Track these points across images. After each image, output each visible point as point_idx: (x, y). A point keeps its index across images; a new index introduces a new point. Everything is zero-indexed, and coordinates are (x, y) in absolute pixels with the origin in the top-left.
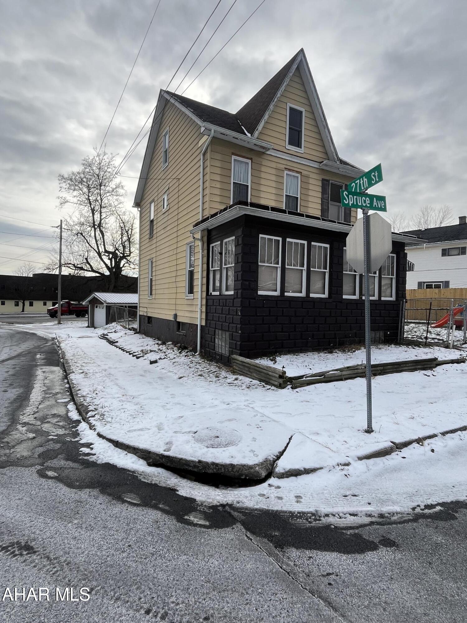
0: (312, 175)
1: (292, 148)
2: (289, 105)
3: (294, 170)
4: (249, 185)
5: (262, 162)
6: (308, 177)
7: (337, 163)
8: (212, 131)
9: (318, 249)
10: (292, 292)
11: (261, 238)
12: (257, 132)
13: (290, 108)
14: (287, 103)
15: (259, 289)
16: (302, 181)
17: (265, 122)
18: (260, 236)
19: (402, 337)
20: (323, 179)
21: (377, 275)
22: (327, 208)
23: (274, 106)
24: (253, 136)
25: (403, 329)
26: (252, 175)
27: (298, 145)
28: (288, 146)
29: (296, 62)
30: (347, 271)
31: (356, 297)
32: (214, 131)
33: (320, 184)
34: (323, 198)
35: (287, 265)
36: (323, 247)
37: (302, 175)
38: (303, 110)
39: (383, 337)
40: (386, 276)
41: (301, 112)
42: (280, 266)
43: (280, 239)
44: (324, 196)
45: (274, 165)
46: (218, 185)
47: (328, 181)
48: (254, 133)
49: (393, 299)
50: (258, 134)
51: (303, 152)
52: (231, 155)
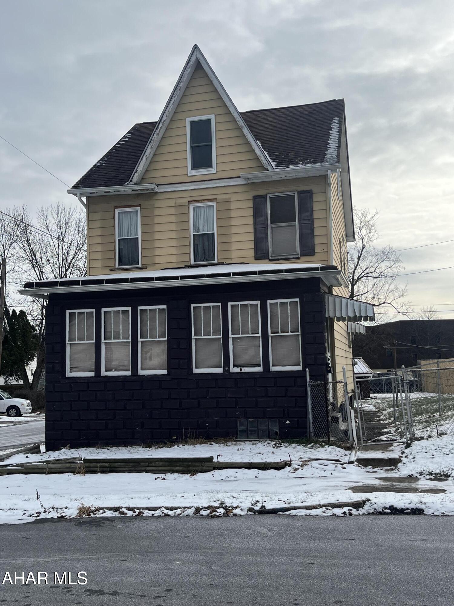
0: (234, 197)
1: (196, 172)
2: (189, 120)
3: (204, 200)
4: (139, 237)
5: (154, 205)
6: (229, 201)
7: (268, 170)
8: (78, 195)
9: (149, 314)
10: (115, 371)
11: (70, 313)
12: (136, 174)
13: (191, 123)
14: (186, 119)
15: (71, 371)
16: (217, 210)
17: (147, 159)
18: (68, 312)
19: (312, 430)
20: (254, 197)
21: (260, 334)
22: (264, 236)
23: (158, 134)
24: (131, 181)
25: (311, 417)
26: (141, 225)
27: (209, 165)
28: (190, 173)
29: (188, 66)
30: (201, 335)
31: (220, 370)
32: (81, 194)
33: (250, 204)
34: (255, 224)
35: (105, 339)
36: (157, 310)
37: (217, 202)
38: (212, 117)
39: (278, 428)
40: (280, 334)
41: (209, 121)
42: (94, 341)
43: (93, 310)
44: (258, 220)
45: (172, 203)
46: (99, 248)
47: (264, 197)
48: (133, 177)
49: (299, 368)
50: (139, 176)
51: (215, 172)
52: (113, 210)
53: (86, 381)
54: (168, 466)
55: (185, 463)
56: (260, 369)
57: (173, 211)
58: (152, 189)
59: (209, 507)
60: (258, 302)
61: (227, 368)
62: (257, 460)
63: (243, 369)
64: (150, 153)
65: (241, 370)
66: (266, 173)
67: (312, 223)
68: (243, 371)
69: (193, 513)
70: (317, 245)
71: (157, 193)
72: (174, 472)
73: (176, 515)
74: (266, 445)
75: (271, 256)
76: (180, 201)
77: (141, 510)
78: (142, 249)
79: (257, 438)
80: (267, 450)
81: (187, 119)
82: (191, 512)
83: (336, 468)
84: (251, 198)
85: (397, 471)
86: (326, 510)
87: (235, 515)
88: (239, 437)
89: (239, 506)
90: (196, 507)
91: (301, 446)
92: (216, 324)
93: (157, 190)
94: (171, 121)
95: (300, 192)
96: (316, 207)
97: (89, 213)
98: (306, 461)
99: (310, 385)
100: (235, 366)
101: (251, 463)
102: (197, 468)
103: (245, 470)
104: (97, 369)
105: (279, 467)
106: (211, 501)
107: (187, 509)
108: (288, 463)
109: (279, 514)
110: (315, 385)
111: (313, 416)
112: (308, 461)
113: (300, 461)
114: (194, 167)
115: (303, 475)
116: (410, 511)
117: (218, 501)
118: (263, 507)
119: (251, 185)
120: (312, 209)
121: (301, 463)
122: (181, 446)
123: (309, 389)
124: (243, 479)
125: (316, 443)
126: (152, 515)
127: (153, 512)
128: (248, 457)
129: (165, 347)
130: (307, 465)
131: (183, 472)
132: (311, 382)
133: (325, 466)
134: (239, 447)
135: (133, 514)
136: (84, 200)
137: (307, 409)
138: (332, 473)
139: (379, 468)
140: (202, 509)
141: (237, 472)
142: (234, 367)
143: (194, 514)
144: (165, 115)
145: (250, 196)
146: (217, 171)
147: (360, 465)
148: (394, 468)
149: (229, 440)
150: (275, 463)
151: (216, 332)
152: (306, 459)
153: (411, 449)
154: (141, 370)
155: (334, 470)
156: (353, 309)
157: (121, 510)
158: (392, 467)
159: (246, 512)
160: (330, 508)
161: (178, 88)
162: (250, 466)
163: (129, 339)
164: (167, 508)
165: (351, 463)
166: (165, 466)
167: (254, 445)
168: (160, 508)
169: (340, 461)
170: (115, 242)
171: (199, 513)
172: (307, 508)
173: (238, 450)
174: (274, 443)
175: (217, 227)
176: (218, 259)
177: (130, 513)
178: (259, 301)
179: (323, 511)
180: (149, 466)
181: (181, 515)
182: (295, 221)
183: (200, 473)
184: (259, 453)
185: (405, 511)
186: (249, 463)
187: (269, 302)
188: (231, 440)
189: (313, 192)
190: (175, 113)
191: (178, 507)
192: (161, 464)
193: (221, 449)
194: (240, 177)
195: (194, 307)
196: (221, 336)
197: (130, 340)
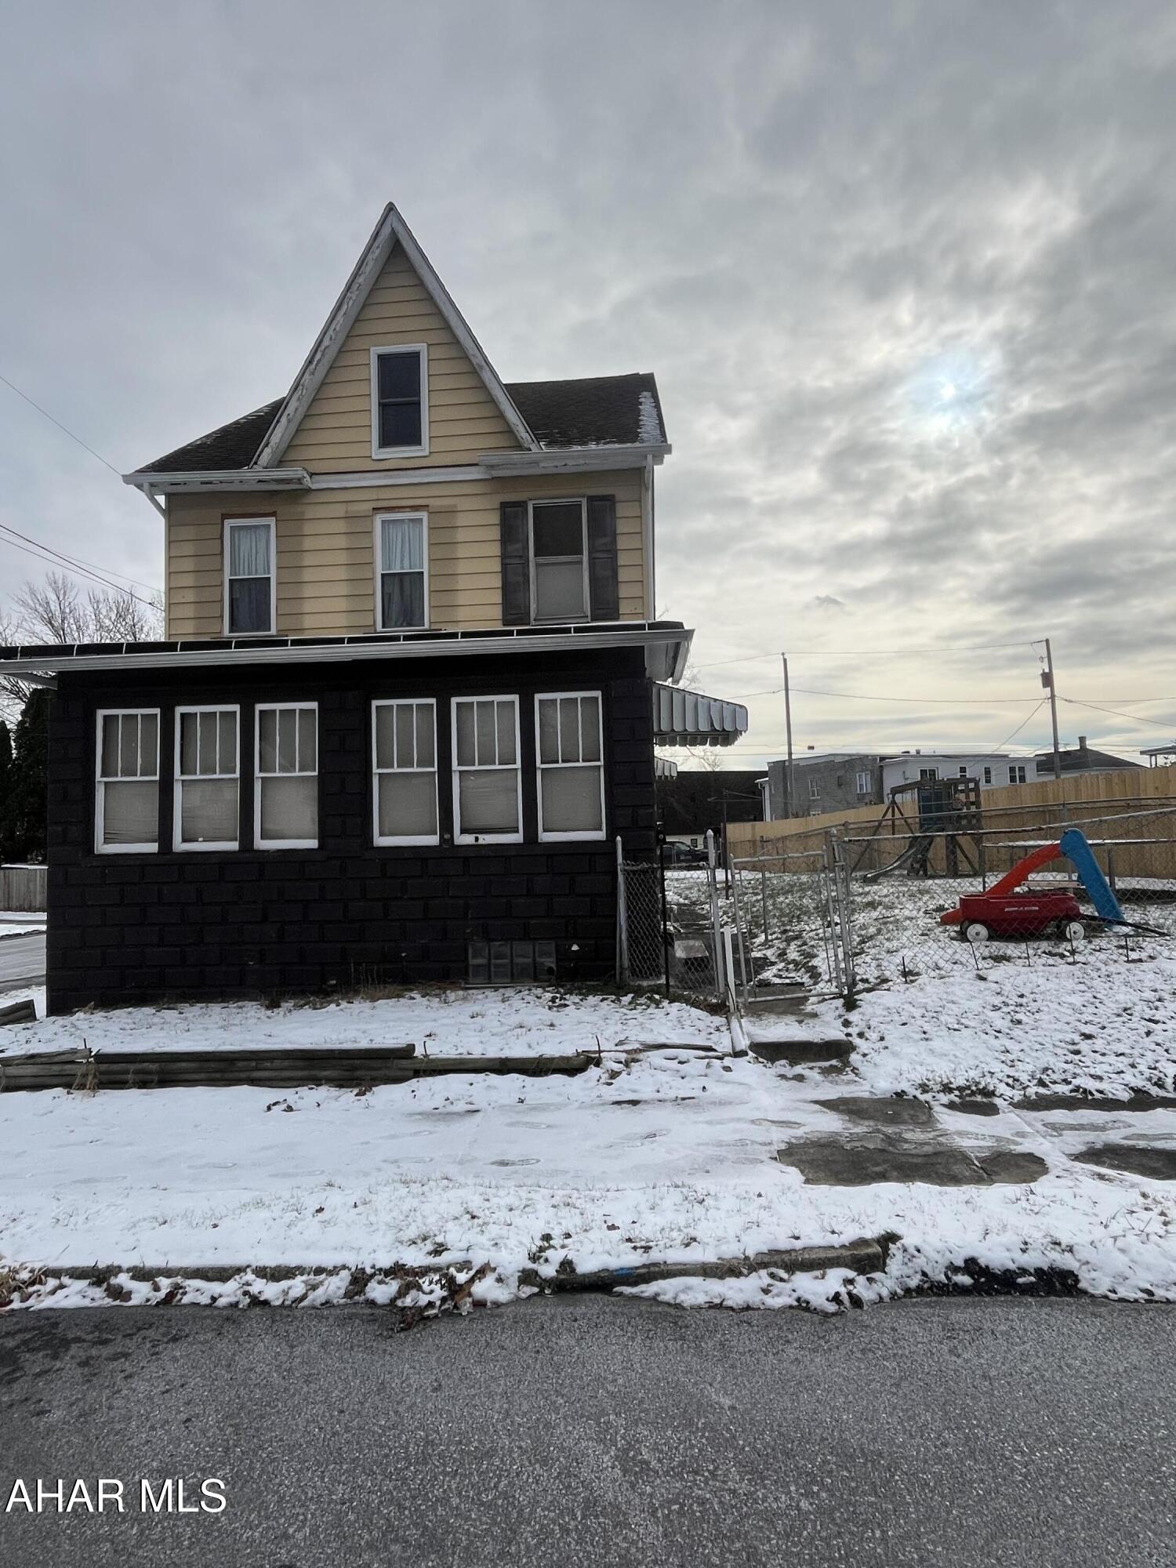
1: (389, 453)
2: (376, 351)
3: (403, 507)
4: (273, 575)
5: (303, 513)
7: (530, 450)
8: (146, 486)
9: (280, 720)
10: (204, 841)
11: (106, 717)
12: (268, 450)
13: (381, 357)
14: (369, 350)
15: (107, 841)
16: (430, 529)
17: (289, 421)
18: (101, 713)
19: (626, 963)
20: (502, 503)
21: (518, 765)
22: (521, 579)
23: (313, 374)
24: (256, 463)
25: (624, 937)
26: (277, 552)
27: (414, 439)
28: (377, 453)
29: (376, 244)
30: (393, 767)
31: (433, 840)
32: (152, 485)
33: (495, 518)
34: (504, 557)
35: (182, 773)
36: (297, 712)
37: (430, 513)
38: (421, 347)
39: (553, 959)
40: (561, 765)
41: (416, 356)
42: (157, 778)
43: (157, 711)
44: (510, 548)
45: (339, 510)
46: (190, 596)
47: (522, 505)
48: (259, 456)
49: (600, 835)
50: (273, 453)
51: (427, 453)
52: (219, 521)
53: (138, 862)
54: (302, 1069)
55: (345, 1062)
56: (517, 838)
57: (341, 526)
58: (299, 479)
59: (396, 1270)
60: (515, 698)
61: (447, 836)
62: (518, 1050)
63: (481, 837)
64: (296, 409)
65: (477, 839)
66: (525, 456)
67: (615, 558)
68: (481, 842)
69: (343, 1291)
70: (625, 601)
71: (309, 490)
72: (318, 1082)
73: (287, 1303)
74: (532, 1002)
75: (535, 620)
76: (356, 508)
77: (179, 1280)
78: (278, 599)
79: (509, 980)
80: (538, 1017)
81: (372, 349)
82: (335, 1287)
83: (708, 1071)
84: (497, 506)
85: (852, 1076)
86: (770, 1281)
87: (480, 1304)
88: (471, 979)
89: (492, 1266)
90: (353, 1270)
91: (608, 1002)
92: (425, 742)
93: (308, 482)
94: (340, 352)
95: (591, 499)
96: (622, 527)
97: (170, 527)
98: (636, 1051)
99: (625, 870)
100: (463, 831)
101: (507, 1059)
102: (374, 1073)
103: (493, 1076)
104: (165, 835)
105: (572, 1067)
106: (401, 1242)
107: (323, 1276)
108: (594, 1058)
109: (621, 1294)
110: (637, 871)
111: (630, 936)
112: (640, 1050)
113: (622, 1052)
114: (385, 442)
115: (634, 1091)
116: (1032, 1279)
117: (425, 1239)
118: (567, 1265)
119: (499, 482)
120: (615, 531)
121: (623, 1057)
122: (344, 1004)
123: (621, 878)
124: (490, 1108)
125: (639, 992)
126: (209, 1301)
127: (216, 1288)
128: (497, 1039)
129: (313, 791)
130: (638, 1061)
131: (341, 1083)
132: (628, 865)
133: (681, 1063)
134: (476, 1008)
135: (153, 1293)
136: (161, 499)
137: (616, 920)
138: (704, 1088)
139: (803, 1066)
140: (372, 1276)
141: (471, 1084)
142: (461, 833)
143: (346, 1295)
144: (328, 335)
145: (495, 501)
146: (430, 453)
147: (761, 1060)
148: (839, 1064)
149: (451, 986)
150: (562, 1058)
151: (425, 761)
152: (637, 1046)
153: (863, 1014)
154: (262, 838)
155: (706, 1076)
156: (707, 714)
157: (113, 1281)
158: (834, 1062)
159: (514, 1290)
160: (782, 1274)
161: (355, 286)
162: (503, 1067)
163: (235, 772)
164: (262, 1272)
165: (738, 1054)
166: (296, 1068)
167: (507, 1003)
168: (239, 1270)
169: (715, 1050)
170: (222, 584)
171: (361, 1292)
172: (707, 1271)
173: (473, 1017)
174: (549, 996)
175: (430, 560)
176: (431, 623)
177: (141, 1292)
178: (517, 696)
179: (765, 1286)
180: (257, 1069)
181: (305, 1303)
182: (581, 553)
183: (383, 1087)
184: (521, 1027)
185: (1020, 1280)
186: (500, 1058)
187: (538, 697)
188: (455, 986)
189: (617, 499)
190: (347, 336)
191: (298, 1268)
192: (286, 1063)
193: (432, 1015)
194: (476, 465)
195: (377, 707)
196: (435, 769)
197: (237, 775)
